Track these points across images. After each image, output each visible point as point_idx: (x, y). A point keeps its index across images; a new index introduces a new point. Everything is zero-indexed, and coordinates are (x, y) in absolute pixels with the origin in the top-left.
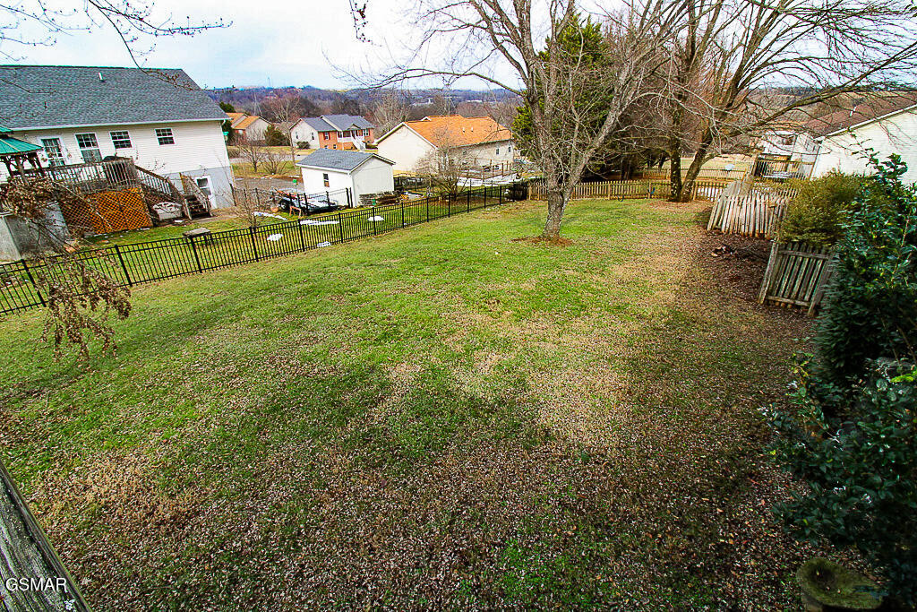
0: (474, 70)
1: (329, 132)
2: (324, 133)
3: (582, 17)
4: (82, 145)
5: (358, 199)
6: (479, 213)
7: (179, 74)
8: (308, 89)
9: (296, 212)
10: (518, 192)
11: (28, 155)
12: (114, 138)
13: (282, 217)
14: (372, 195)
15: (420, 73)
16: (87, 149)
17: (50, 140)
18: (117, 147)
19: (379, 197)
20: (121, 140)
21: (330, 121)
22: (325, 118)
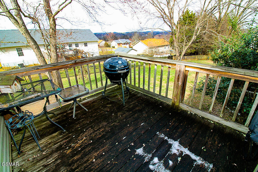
0: (159, 28)
1: (120, 44)
2: (119, 44)
3: (190, 12)
7: (89, 30)
8: (115, 33)
12: (76, 45)
15: (146, 29)
16: (70, 47)
18: (76, 47)
20: (77, 45)
21: (120, 41)
22: (119, 40)
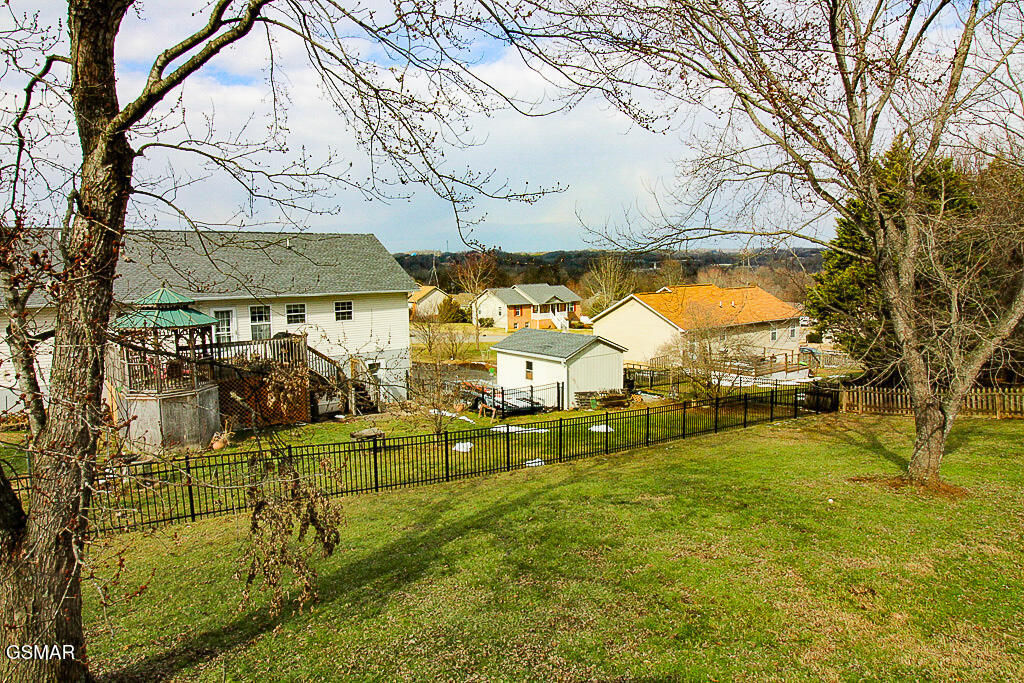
1: (521, 307)
2: (515, 307)
4: (253, 319)
5: (573, 398)
6: (765, 429)
7: (371, 238)
9: (489, 412)
10: (821, 400)
11: (202, 329)
12: (289, 312)
13: (469, 419)
14: (592, 393)
16: (257, 323)
17: (222, 312)
18: (289, 322)
19: (600, 397)
20: (296, 314)
21: (523, 293)
22: (518, 289)
